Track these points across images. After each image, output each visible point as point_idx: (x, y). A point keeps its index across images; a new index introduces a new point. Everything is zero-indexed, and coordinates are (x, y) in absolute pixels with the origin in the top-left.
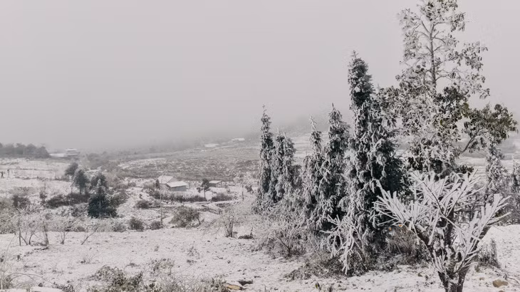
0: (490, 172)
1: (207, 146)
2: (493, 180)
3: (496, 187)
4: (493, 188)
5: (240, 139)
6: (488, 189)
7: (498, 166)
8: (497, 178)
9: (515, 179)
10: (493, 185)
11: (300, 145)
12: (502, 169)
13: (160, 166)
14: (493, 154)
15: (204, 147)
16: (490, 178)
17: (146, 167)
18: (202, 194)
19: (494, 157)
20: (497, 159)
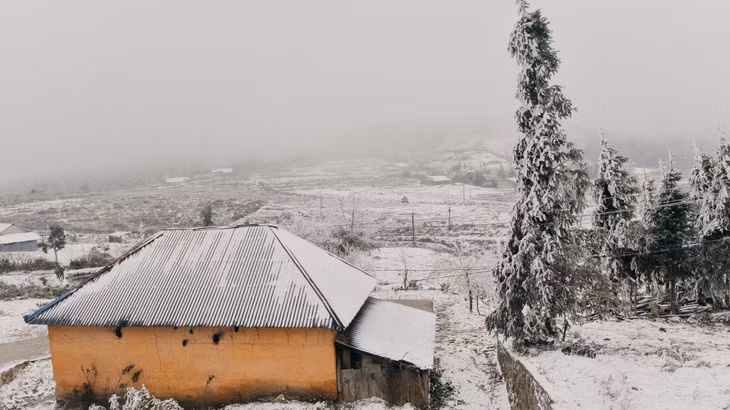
0: (525, 161)
1: (169, 180)
2: (536, 186)
3: (542, 208)
4: (535, 212)
5: (226, 171)
6: (521, 216)
7: (552, 140)
8: (544, 179)
9: (607, 193)
10: (536, 202)
11: (311, 178)
12: (563, 149)
13: (66, 210)
14: (536, 102)
15: (163, 182)
16: (528, 182)
17: (42, 212)
18: (50, 256)
19: (537, 111)
20: (546, 116)
